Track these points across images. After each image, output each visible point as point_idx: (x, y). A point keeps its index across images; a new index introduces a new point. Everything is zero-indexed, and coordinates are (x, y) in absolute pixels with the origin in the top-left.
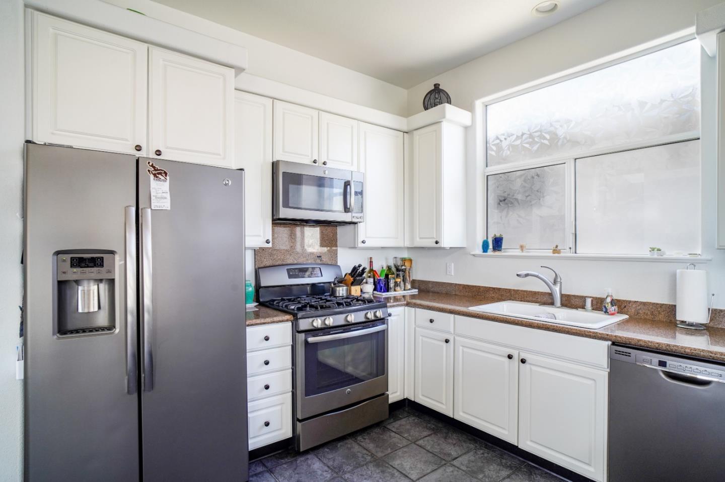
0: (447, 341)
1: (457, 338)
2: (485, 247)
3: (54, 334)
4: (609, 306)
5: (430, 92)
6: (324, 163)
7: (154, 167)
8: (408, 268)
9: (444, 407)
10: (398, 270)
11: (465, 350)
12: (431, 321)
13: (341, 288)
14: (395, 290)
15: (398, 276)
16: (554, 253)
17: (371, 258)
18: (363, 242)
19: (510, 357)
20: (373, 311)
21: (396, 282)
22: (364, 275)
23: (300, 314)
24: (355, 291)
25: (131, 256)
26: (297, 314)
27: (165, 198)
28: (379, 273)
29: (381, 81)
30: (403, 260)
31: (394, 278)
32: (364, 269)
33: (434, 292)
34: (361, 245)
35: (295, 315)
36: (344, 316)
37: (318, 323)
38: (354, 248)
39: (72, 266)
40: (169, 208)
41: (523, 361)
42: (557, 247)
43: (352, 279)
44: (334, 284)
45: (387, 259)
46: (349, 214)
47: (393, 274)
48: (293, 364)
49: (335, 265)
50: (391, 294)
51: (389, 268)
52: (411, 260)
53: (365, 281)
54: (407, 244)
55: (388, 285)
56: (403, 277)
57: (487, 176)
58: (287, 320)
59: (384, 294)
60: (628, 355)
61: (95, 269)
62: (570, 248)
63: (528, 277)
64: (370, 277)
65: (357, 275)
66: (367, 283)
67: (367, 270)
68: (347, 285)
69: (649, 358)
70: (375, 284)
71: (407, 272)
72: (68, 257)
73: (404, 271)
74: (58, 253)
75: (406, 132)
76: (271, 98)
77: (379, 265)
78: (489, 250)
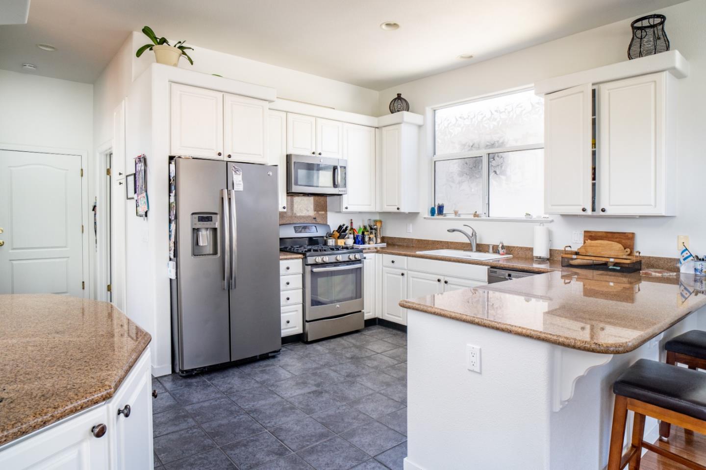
0: (403, 274)
1: (409, 272)
2: (433, 212)
3: (192, 256)
4: (500, 249)
5: (395, 99)
6: (320, 154)
7: (235, 167)
8: (379, 227)
9: (401, 319)
10: (371, 229)
11: (414, 279)
12: (393, 262)
13: (331, 240)
14: (369, 244)
15: (371, 233)
16: (474, 217)
17: (351, 220)
18: (346, 208)
19: (439, 281)
20: (353, 254)
21: (370, 238)
22: (347, 232)
23: (308, 254)
24: (341, 242)
25: (226, 216)
26: (305, 254)
27: (240, 184)
28: (357, 231)
29: (358, 87)
30: (376, 221)
31: (368, 235)
32: (347, 227)
33: (398, 245)
34: (344, 210)
35: (304, 254)
36: (335, 256)
37: (319, 260)
38: (340, 212)
39: (199, 221)
40: (242, 190)
41: (446, 282)
42: (476, 212)
43: (338, 234)
44: (327, 237)
45: (363, 221)
46: (337, 189)
47: (368, 231)
48: (303, 287)
49: (326, 225)
50: (366, 246)
51: (365, 228)
52: (381, 222)
53: (347, 237)
54: (378, 210)
55: (364, 239)
56: (375, 233)
57: (435, 162)
58: (299, 258)
59: (361, 246)
60: (495, 272)
61: (209, 223)
62: (485, 213)
63: (455, 232)
64: (350, 234)
65: (342, 231)
66: (348, 238)
67: (349, 228)
68: (335, 238)
69: (504, 273)
70: (354, 238)
71: (378, 230)
72: (197, 216)
73: (376, 229)
74: (193, 214)
75: (377, 128)
76: (285, 111)
77: (358, 225)
78: (435, 215)
